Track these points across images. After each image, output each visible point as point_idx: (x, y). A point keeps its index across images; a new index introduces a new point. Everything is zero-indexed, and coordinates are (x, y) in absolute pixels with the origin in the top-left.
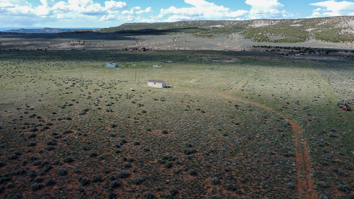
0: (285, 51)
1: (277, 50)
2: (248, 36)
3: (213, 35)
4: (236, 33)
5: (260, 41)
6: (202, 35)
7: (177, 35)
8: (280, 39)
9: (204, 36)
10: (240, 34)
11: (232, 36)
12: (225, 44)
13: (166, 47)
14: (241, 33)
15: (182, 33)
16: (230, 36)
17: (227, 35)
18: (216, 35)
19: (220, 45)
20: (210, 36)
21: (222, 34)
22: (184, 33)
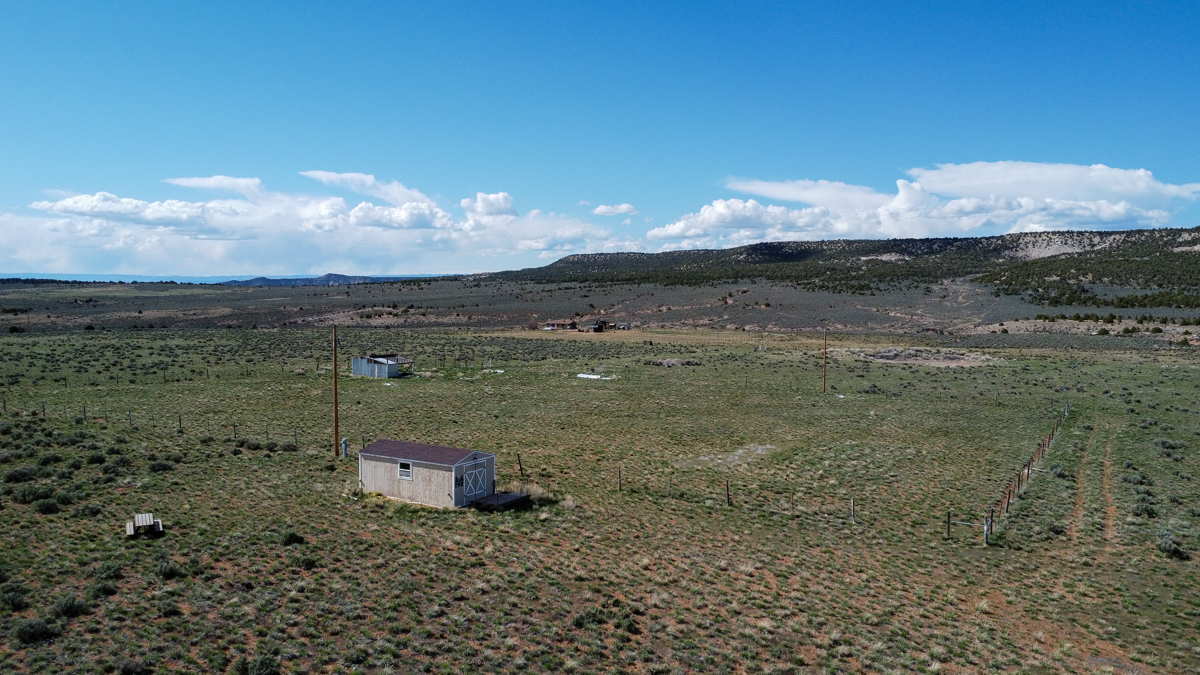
2: (1006, 287)
3: (872, 285)
4: (957, 279)
5: (1057, 302)
6: (831, 285)
7: (739, 285)
9: (839, 288)
10: (972, 281)
11: (943, 287)
12: (919, 312)
13: (692, 322)
14: (978, 279)
15: (756, 280)
16: (935, 287)
17: (923, 286)
18: (882, 286)
19: (899, 315)
20: (862, 288)
21: (906, 283)
22: (764, 280)
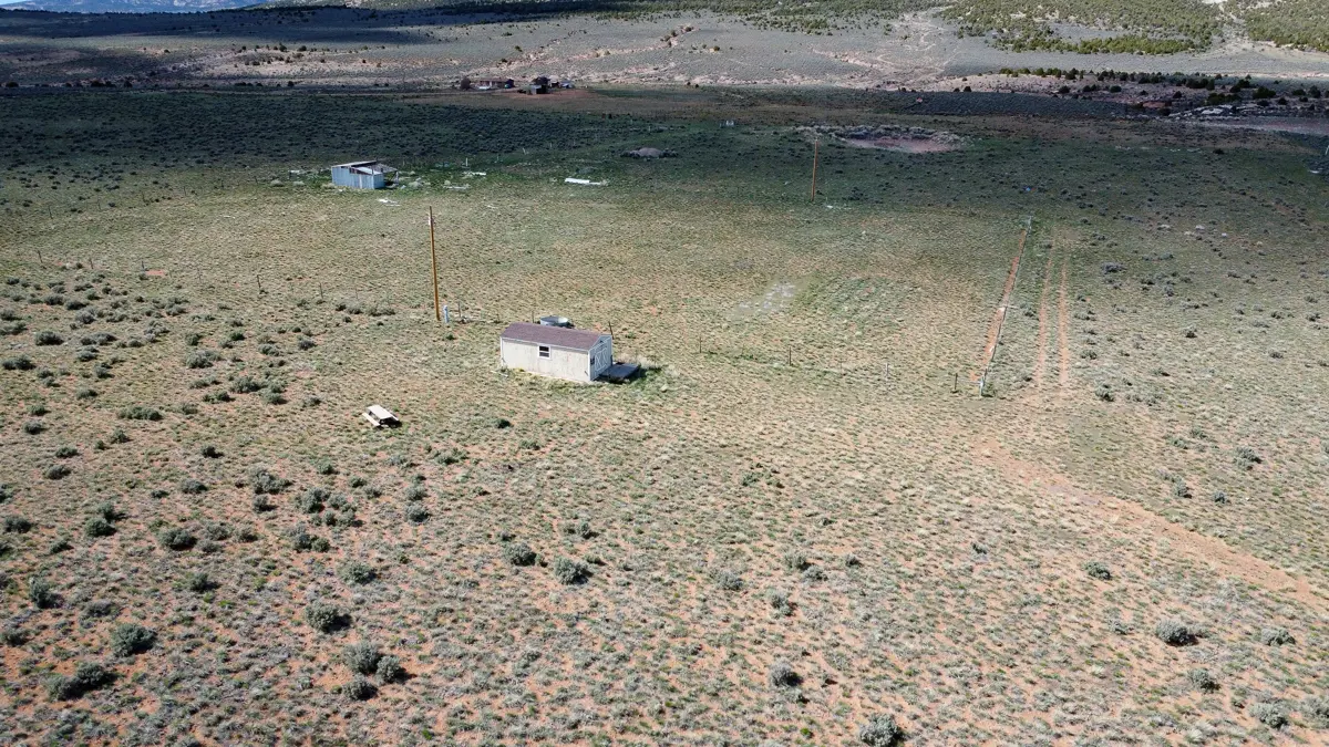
0: (1144, 93)
1: (1107, 88)
2: (970, 25)
3: (829, 21)
4: (919, 13)
5: (1021, 46)
6: (784, 21)
7: (682, 19)
8: (1105, 36)
9: (793, 25)
10: (935, 16)
11: (904, 24)
12: (879, 58)
13: (635, 71)
14: (941, 13)
15: (701, 12)
16: (896, 24)
17: (883, 22)
18: (840, 22)
19: (858, 62)
20: (817, 25)
21: (865, 18)
22: (710, 13)
